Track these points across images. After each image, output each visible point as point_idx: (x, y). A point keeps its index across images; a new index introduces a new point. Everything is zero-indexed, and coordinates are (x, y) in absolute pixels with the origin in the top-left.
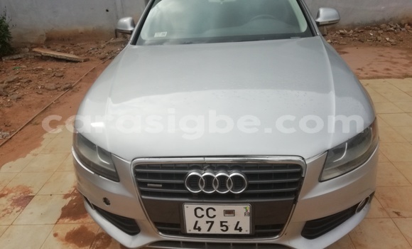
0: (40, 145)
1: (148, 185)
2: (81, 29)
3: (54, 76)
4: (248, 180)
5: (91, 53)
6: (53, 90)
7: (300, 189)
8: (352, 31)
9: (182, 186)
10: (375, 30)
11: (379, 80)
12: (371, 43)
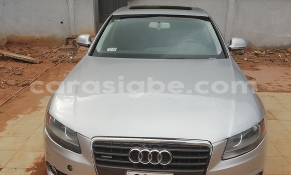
0: (5, 130)
1: (102, 156)
2: (38, 36)
3: (14, 74)
4: (172, 156)
5: (44, 56)
6: (14, 85)
7: (208, 164)
8: (264, 52)
9: (126, 158)
10: (283, 52)
11: (283, 93)
12: (279, 63)
